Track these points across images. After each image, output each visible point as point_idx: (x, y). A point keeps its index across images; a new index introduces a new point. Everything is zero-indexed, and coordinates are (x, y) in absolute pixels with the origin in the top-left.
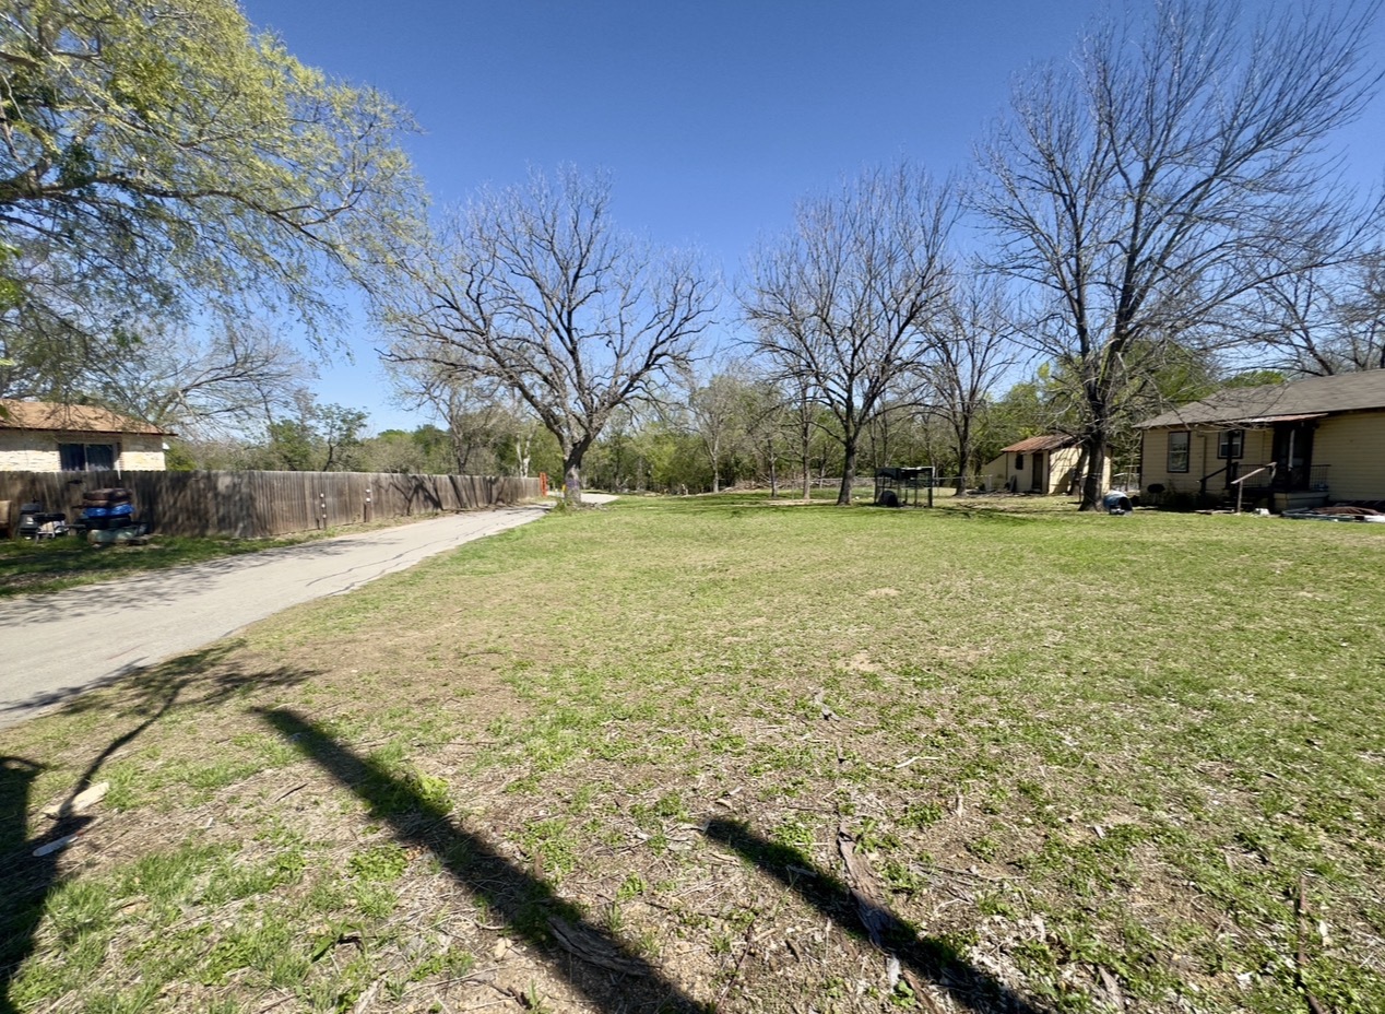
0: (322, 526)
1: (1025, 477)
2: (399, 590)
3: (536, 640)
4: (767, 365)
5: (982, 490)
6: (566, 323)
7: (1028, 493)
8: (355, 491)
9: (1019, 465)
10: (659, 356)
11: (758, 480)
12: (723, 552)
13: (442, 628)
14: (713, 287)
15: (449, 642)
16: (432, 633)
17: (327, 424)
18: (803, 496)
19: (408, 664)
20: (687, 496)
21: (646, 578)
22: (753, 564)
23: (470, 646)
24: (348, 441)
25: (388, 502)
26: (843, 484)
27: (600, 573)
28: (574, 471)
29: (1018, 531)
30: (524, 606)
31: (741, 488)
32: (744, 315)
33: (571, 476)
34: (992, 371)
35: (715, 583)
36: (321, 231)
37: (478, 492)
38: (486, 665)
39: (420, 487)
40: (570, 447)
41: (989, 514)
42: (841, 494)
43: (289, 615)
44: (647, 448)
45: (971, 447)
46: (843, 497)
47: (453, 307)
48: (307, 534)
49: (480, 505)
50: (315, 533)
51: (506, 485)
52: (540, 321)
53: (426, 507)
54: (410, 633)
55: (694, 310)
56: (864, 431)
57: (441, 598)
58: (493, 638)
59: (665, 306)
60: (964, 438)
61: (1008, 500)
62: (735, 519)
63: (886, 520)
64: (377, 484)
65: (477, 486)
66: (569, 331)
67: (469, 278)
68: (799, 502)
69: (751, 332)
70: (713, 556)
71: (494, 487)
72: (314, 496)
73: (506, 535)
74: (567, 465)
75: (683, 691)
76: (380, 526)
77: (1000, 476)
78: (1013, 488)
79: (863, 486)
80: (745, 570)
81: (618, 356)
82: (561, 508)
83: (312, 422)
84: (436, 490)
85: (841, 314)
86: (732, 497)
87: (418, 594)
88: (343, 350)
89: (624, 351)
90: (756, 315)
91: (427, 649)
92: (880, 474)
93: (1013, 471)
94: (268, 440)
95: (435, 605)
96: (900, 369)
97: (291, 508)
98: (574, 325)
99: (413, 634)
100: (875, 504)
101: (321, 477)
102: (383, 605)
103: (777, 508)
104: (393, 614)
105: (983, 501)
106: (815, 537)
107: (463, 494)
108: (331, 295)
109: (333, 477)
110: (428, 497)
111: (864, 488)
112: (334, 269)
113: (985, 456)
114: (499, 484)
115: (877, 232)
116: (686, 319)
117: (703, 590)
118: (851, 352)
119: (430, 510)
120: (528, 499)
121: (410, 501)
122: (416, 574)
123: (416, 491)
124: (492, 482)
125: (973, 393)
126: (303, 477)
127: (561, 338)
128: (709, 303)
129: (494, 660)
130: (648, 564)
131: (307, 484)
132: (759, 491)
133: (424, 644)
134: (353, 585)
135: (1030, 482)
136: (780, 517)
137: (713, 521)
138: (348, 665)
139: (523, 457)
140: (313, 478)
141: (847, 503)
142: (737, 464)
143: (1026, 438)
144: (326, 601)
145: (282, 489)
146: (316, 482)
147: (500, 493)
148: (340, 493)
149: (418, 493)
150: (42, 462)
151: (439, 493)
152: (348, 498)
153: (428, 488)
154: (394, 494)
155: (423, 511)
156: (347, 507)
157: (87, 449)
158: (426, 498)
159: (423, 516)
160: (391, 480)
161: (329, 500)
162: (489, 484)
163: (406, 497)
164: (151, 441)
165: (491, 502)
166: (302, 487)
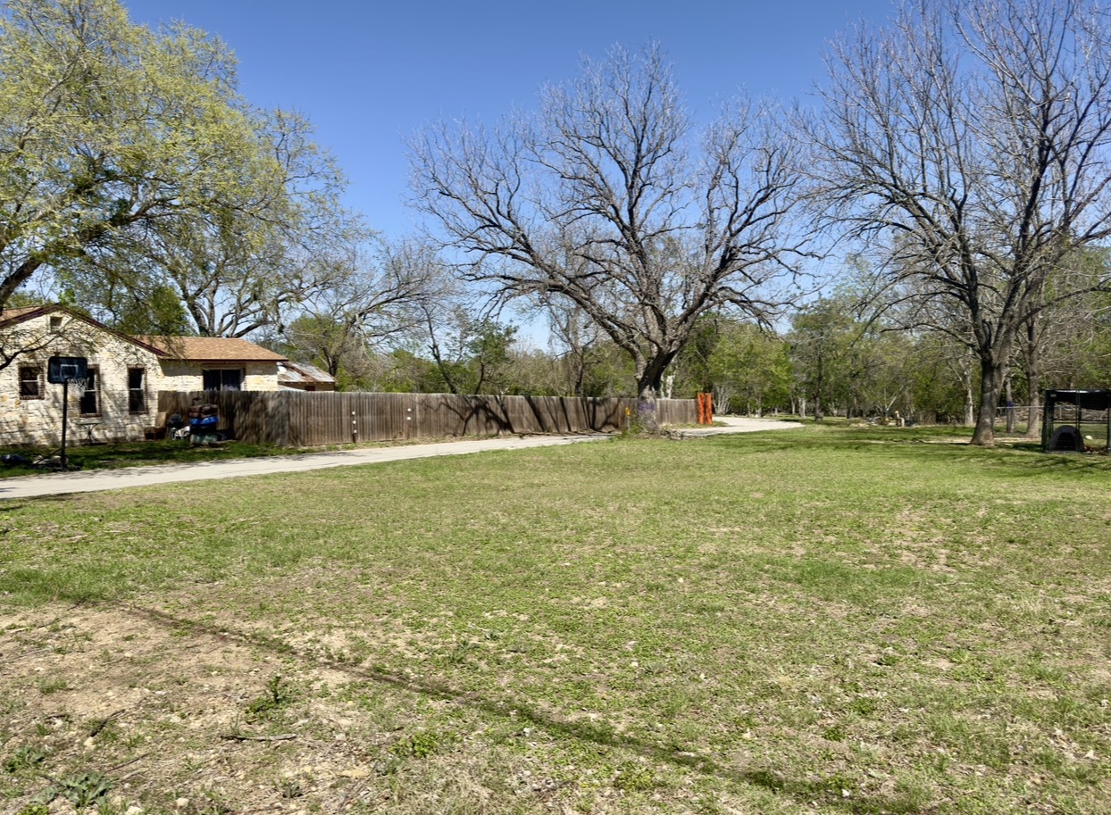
8: (398, 409)
25: (438, 423)
37: (572, 415)
39: (483, 406)
40: (643, 363)
49: (574, 429)
51: (622, 408)
53: (489, 428)
64: (426, 406)
65: (571, 408)
72: (350, 414)
74: (640, 386)
84: (505, 413)
97: (327, 423)
101: (359, 397)
107: (548, 416)
109: (373, 397)
114: (606, 406)
119: (494, 431)
121: (467, 422)
123: (476, 412)
124: (596, 404)
126: (341, 397)
131: (345, 403)
145: (319, 407)
146: (354, 401)
147: (608, 417)
148: (381, 412)
149: (477, 414)
150: (192, 384)
151: (510, 415)
152: (389, 418)
153: (494, 409)
154: (446, 415)
155: (483, 433)
156: (388, 425)
157: (222, 374)
158: (488, 419)
159: (479, 438)
160: (443, 401)
161: (368, 418)
162: (591, 406)
163: (462, 418)
164: (267, 367)
165: (593, 427)
166: (340, 405)
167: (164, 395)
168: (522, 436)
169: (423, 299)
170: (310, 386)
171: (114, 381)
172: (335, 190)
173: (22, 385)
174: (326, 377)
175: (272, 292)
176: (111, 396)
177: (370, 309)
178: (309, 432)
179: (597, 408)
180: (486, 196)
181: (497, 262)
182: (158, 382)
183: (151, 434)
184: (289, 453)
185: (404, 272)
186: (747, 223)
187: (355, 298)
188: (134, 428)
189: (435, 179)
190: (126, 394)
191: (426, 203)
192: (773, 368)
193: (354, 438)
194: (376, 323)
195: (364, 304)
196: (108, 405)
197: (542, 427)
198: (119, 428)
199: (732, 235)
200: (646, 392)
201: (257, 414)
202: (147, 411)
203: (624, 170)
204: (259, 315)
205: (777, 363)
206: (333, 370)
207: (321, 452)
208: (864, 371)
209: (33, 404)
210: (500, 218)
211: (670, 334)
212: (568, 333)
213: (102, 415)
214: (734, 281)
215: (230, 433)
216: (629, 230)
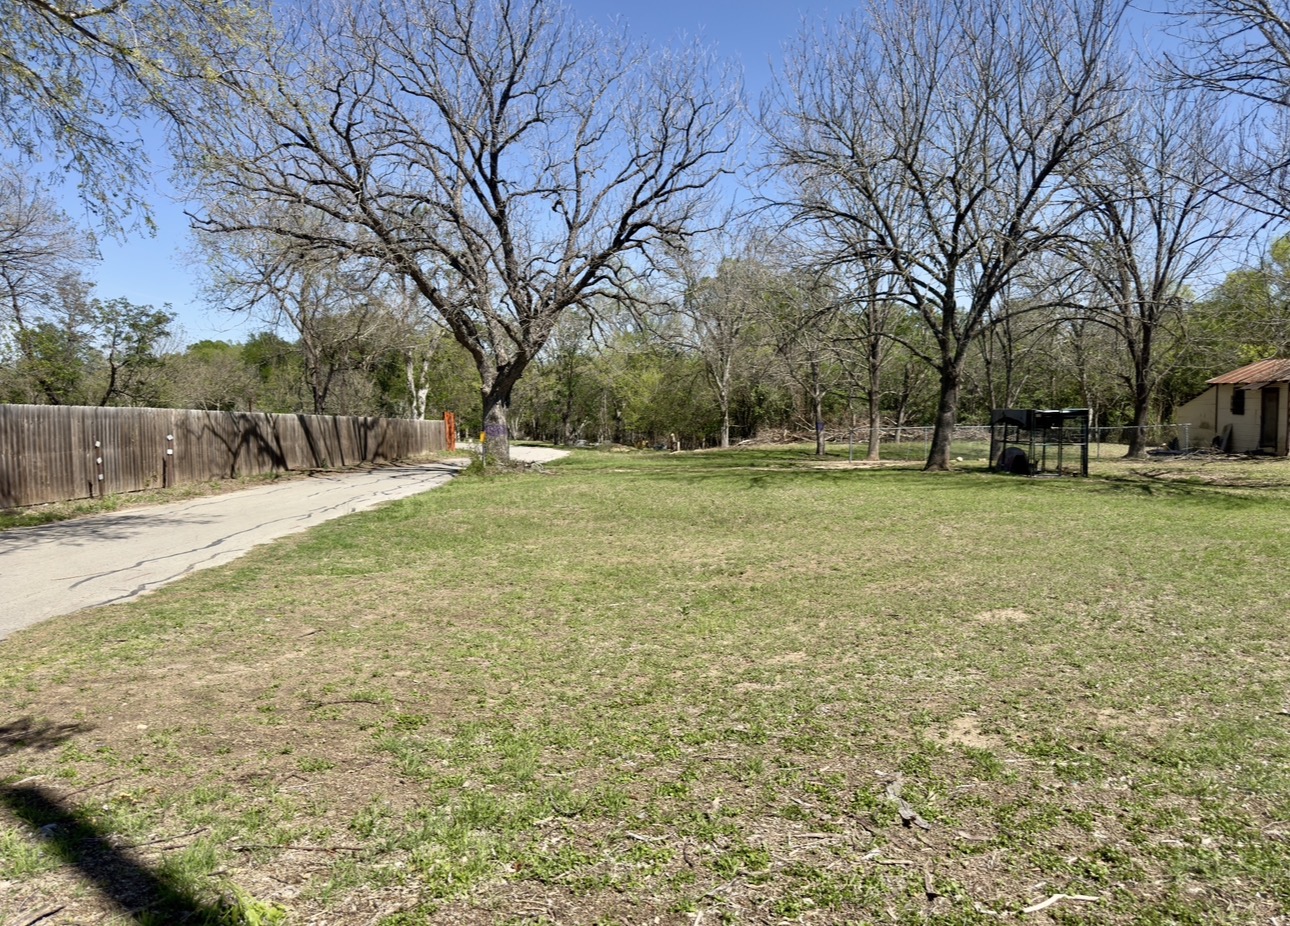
0: (95, 493)
1: (1248, 426)
2: (215, 599)
3: (432, 682)
4: (813, 240)
5: (1174, 448)
6: (488, 172)
7: (1254, 455)
8: (149, 437)
9: (1238, 406)
10: (637, 226)
11: (793, 428)
12: (735, 543)
13: (281, 659)
14: (726, 112)
15: (293, 682)
16: (267, 667)
17: (108, 331)
18: (868, 454)
19: (227, 717)
20: (679, 452)
21: (611, 583)
22: (784, 563)
23: (324, 691)
24: (140, 358)
25: (200, 455)
26: (936, 435)
27: (537, 574)
28: (498, 410)
29: (1236, 517)
30: (415, 625)
31: (766, 441)
32: (776, 158)
33: (494, 418)
34: (1193, 249)
35: (723, 593)
36: (106, 28)
37: (345, 442)
38: (352, 721)
39: (252, 432)
40: (493, 372)
41: (1184, 489)
42: (932, 452)
43: (42, 634)
44: (615, 376)
45: (1155, 376)
46: (936, 458)
47: (308, 145)
48: (73, 505)
49: (348, 463)
50: (85, 504)
51: (390, 432)
52: (447, 169)
53: (261, 465)
54: (232, 667)
55: (695, 151)
56: (973, 348)
57: (281, 611)
58: (363, 676)
59: (647, 145)
60: (1142, 362)
61: (1218, 466)
62: (756, 490)
63: (1008, 497)
64: (184, 427)
65: (344, 432)
66: (492, 184)
67: (334, 98)
68: (861, 464)
69: (784, 187)
70: (719, 550)
71: (371, 434)
72: (85, 444)
73: (389, 512)
74: (488, 401)
75: (668, 771)
76: (188, 495)
77: (1204, 426)
78: (1226, 445)
79: (970, 439)
80: (770, 574)
81: (571, 227)
82: (477, 469)
83: (86, 328)
84: (278, 440)
85: (937, 155)
86: (752, 455)
87: (244, 604)
88: (137, 213)
89: (581, 217)
90: (795, 157)
91: (257, 694)
92: (999, 420)
93: (1227, 417)
94: (16, 355)
95: (271, 623)
96: (1036, 246)
97: (49, 462)
98: (502, 173)
99: (237, 669)
100: (990, 470)
101: (96, 415)
102: (190, 621)
103: (824, 475)
104: (205, 636)
105: (1174, 467)
106: (887, 522)
107: (321, 444)
108: (119, 128)
109: (116, 415)
110: (265, 449)
111: (971, 442)
112: (124, 84)
113: (1179, 391)
114: (378, 430)
115: (1000, 21)
116: (682, 166)
117: (700, 604)
118: (953, 219)
119: (267, 469)
120: (424, 453)
121: (236, 455)
122: (242, 572)
123: (245, 439)
124: (367, 427)
125: (1159, 285)
126: (69, 415)
127: (481, 196)
128: (719, 140)
129: (365, 713)
130: (615, 560)
131: (75, 425)
132: (795, 446)
133: (253, 686)
134: (142, 587)
135: (1257, 438)
136: (829, 488)
137: (720, 494)
138: (133, 717)
139: (419, 387)
140: (84, 416)
141: (942, 466)
142: (760, 402)
143: (1250, 362)
144: (98, 613)
145: (37, 433)
146: (88, 422)
147: (379, 445)
148: (126, 441)
149: (248, 443)
151: (282, 443)
152: (138, 452)
153: (265, 435)
154: (210, 444)
155: (255, 472)
156: (136, 464)
158: (261, 450)
160: (207, 421)
162: (362, 430)
163: (230, 450)
165: (365, 459)
166: (67, 430)
179: (369, 433)
197: (317, 462)
199: (634, 208)
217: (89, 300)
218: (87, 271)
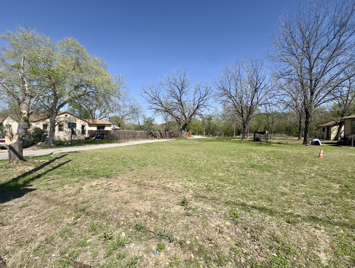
1: (325, 134)
8: (136, 134)
9: (324, 130)
20: (224, 137)
24: (151, 124)
25: (143, 136)
37: (167, 135)
39: (151, 133)
40: (182, 126)
46: (243, 139)
48: (124, 141)
49: (168, 138)
51: (176, 134)
64: (141, 133)
71: (172, 134)
72: (127, 135)
78: (322, 138)
82: (179, 139)
84: (155, 134)
93: (322, 132)
97: (123, 137)
107: (163, 135)
109: (131, 131)
114: (174, 133)
119: (153, 138)
121: (148, 136)
135: (326, 136)
140: (127, 131)
145: (122, 133)
147: (174, 136)
148: (133, 134)
149: (150, 135)
150: (95, 129)
153: (153, 134)
154: (145, 135)
156: (134, 137)
157: (101, 127)
158: (152, 136)
159: (151, 139)
160: (144, 132)
161: (130, 135)
164: (109, 125)
165: (171, 137)
166: (125, 133)
167: (89, 131)
168: (159, 139)
169: (137, 113)
170: (115, 129)
171: (79, 128)
172: (128, 91)
173: (59, 129)
174: (118, 128)
175: (107, 111)
176: (78, 131)
177: (126, 115)
178: (120, 138)
180: (154, 94)
181: (155, 106)
182: (87, 128)
183: (86, 139)
184: (116, 142)
185: (133, 108)
186: (202, 100)
187: (124, 112)
188: (82, 137)
189: (144, 90)
190: (81, 130)
191: (141, 95)
192: (200, 127)
193: (128, 139)
194: (128, 117)
195: (125, 113)
196: (77, 132)
197: (162, 137)
198: (79, 137)
199: (199, 102)
200: (183, 131)
201: (109, 135)
202: (85, 134)
203: (179, 90)
204: (104, 116)
205: (201, 126)
206: (119, 126)
207: (122, 142)
208: (215, 127)
209: (61, 132)
210: (156, 98)
211: (187, 120)
212: (166, 119)
213: (76, 135)
214: (198, 111)
215: (103, 139)
216: (180, 100)
217: (146, 117)
218: (145, 114)
